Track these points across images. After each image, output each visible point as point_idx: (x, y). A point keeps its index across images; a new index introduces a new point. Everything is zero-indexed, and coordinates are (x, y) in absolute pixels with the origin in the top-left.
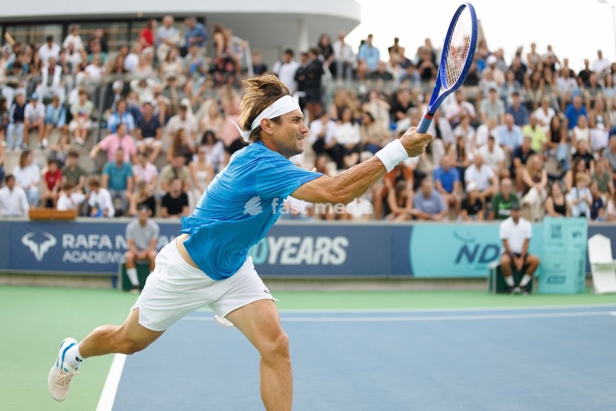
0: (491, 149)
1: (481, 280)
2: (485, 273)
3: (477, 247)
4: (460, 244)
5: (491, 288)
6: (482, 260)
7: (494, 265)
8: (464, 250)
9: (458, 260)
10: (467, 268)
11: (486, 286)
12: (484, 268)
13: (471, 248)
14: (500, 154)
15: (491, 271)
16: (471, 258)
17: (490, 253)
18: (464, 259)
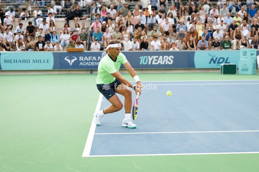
0: (222, 25)
1: (219, 69)
2: (220, 67)
3: (217, 58)
4: (211, 57)
5: (222, 73)
6: (218, 63)
7: (222, 64)
8: (212, 59)
9: (210, 63)
10: (213, 65)
11: (220, 71)
12: (219, 65)
13: (215, 59)
14: (225, 27)
15: (222, 66)
16: (214, 62)
17: (221, 60)
18: (212, 62)
